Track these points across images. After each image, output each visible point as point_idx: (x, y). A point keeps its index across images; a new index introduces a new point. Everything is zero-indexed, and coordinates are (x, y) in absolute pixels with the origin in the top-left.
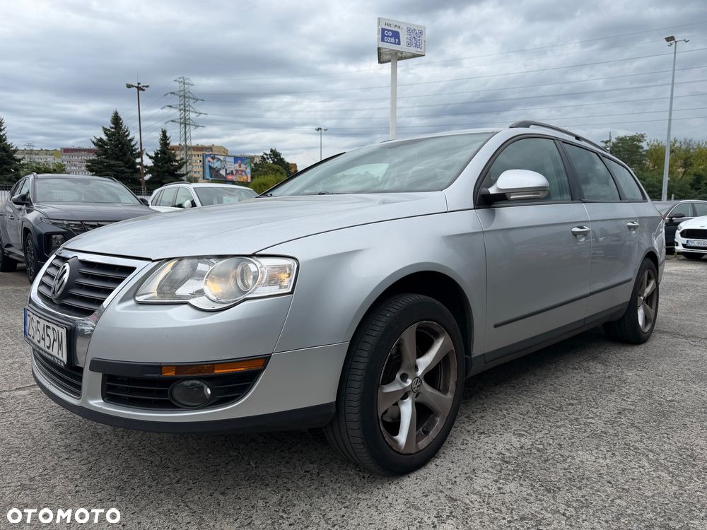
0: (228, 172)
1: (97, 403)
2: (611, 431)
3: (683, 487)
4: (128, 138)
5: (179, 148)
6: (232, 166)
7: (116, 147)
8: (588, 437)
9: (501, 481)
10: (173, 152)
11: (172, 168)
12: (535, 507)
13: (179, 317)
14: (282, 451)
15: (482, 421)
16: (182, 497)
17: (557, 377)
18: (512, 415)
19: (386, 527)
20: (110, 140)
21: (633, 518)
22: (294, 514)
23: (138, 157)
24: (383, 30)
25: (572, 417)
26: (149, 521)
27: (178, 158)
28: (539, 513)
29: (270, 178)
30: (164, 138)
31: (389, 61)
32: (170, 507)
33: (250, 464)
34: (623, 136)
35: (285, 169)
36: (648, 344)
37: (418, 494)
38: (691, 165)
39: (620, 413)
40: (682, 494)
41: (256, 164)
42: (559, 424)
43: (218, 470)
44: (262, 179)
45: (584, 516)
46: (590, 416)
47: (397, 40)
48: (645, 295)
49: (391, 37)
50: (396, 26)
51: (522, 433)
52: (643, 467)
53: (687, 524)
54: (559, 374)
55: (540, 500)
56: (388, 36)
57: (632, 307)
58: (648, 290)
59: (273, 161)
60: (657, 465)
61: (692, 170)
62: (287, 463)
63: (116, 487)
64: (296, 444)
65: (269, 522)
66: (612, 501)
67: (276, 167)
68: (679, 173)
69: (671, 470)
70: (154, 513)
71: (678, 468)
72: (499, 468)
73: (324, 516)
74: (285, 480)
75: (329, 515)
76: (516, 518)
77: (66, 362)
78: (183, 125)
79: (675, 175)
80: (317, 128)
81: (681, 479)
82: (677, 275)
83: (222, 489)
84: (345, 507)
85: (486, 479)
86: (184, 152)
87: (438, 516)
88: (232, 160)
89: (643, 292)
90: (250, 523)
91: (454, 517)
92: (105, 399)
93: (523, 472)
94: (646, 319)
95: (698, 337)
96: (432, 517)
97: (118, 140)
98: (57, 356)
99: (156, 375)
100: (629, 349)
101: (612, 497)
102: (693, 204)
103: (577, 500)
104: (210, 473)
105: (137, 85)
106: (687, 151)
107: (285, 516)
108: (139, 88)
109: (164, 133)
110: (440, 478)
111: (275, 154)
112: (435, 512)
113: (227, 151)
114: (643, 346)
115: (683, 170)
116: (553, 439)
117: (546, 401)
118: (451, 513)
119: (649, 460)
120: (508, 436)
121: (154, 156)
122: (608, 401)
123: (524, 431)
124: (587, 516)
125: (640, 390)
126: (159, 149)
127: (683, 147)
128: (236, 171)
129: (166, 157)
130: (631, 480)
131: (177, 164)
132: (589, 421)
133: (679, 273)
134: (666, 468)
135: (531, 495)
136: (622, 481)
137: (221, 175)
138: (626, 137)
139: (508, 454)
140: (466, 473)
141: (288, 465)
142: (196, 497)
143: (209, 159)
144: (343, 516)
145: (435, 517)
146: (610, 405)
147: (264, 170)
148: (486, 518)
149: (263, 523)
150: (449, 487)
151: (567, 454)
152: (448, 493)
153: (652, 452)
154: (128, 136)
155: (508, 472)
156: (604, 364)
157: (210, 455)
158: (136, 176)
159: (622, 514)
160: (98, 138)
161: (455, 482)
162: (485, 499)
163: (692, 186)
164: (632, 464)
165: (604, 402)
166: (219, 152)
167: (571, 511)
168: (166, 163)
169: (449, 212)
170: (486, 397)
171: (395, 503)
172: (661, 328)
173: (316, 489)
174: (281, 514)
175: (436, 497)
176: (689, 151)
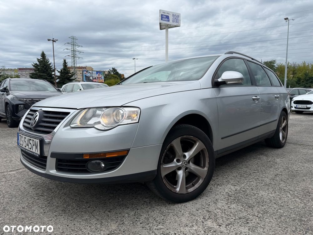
0: (94, 78)
1: (53, 172)
2: (273, 183)
3: (306, 204)
4: (49, 63)
5: (72, 68)
6: (95, 75)
7: (43, 67)
8: (264, 185)
9: (229, 204)
10: (69, 69)
11: (68, 76)
12: (245, 214)
13: (90, 133)
14: (133, 194)
15: (218, 180)
16: (92, 213)
17: (247, 162)
18: (230, 177)
19: (182, 223)
20: (40, 64)
21: (287, 217)
22: (141, 219)
23: (53, 72)
24: (162, 15)
25: (256, 178)
26: (78, 223)
27: (71, 72)
28: (247, 216)
29: (113, 81)
30: (65, 63)
31: (165, 29)
32: (87, 217)
33: (119, 199)
34: (267, 61)
35: (119, 76)
36: (284, 148)
37: (194, 210)
38: (296, 73)
39: (276, 176)
40: (306, 207)
41: (106, 75)
42: (250, 181)
43: (106, 202)
44: (109, 81)
45: (266, 217)
46: (263, 177)
47: (168, 20)
48: (282, 127)
49: (165, 18)
50: (167, 13)
51: (235, 184)
52: (288, 197)
53: (310, 219)
54: (248, 161)
55: (246, 211)
56: (164, 18)
57: (277, 132)
58: (284, 125)
59: (114, 73)
60: (294, 196)
61: (297, 76)
62: (136, 198)
63: (61, 210)
64: (138, 191)
65: (131, 222)
66: (277, 210)
67: (115, 75)
68: (291, 77)
69: (300, 198)
70: (81, 220)
71: (303, 197)
72: (227, 198)
73: (155, 219)
74: (136, 206)
75: (157, 219)
76: (237, 218)
77: (39, 154)
78: (73, 57)
79: (289, 78)
80: (133, 58)
81: (305, 201)
82: (293, 120)
83: (109, 210)
84: (163, 216)
85: (222, 203)
86: (73, 69)
87: (204, 218)
88: (95, 72)
89: (282, 125)
90: (123, 223)
91: (211, 218)
92: (57, 170)
93: (238, 200)
94: (283, 137)
95: (305, 145)
96: (201, 219)
97: (44, 64)
98: (35, 152)
99: (81, 158)
100: (277, 150)
101: (277, 209)
102: (298, 90)
103: (262, 211)
104: (102, 203)
105: (52, 40)
106: (294, 67)
107: (138, 220)
108: (53, 41)
109: (65, 61)
110: (203, 203)
111: (114, 70)
112: (202, 217)
113: (93, 69)
114: (282, 149)
115: (293, 76)
116: (249, 187)
117: (244, 171)
118: (209, 217)
119: (290, 194)
120: (229, 186)
121: (60, 71)
122: (270, 171)
123: (236, 184)
124: (267, 217)
125: (283, 166)
126: (63, 68)
127: (292, 66)
128: (97, 77)
129: (66, 71)
130: (284, 202)
131: (70, 75)
132: (263, 179)
133: (294, 119)
134: (298, 197)
135: (242, 209)
136: (280, 203)
137: (91, 79)
138: (268, 61)
139: (230, 193)
140: (213, 201)
141: (136, 199)
142: (98, 213)
143: (85, 72)
144: (163, 219)
145: (203, 219)
146: (271, 173)
147: (110, 77)
148: (224, 219)
149: (129, 223)
150: (207, 206)
151: (255, 192)
152: (207, 209)
153: (291, 191)
154: (48, 62)
155: (231, 200)
156: (266, 156)
157: (101, 196)
158: (52, 80)
159: (282, 216)
160: (35, 63)
161: (209, 205)
162: (223, 211)
163: (297, 83)
164: (284, 196)
165: (268, 171)
166: (89, 69)
167: (260, 215)
168: (66, 74)
169: (202, 89)
170: (218, 170)
171: (184, 213)
172: (289, 141)
173: (150, 209)
174: (136, 219)
175: (202, 211)
176: (295, 68)
